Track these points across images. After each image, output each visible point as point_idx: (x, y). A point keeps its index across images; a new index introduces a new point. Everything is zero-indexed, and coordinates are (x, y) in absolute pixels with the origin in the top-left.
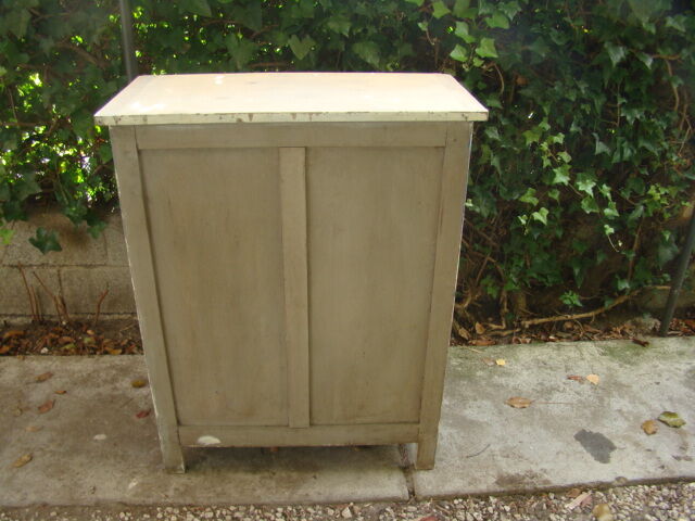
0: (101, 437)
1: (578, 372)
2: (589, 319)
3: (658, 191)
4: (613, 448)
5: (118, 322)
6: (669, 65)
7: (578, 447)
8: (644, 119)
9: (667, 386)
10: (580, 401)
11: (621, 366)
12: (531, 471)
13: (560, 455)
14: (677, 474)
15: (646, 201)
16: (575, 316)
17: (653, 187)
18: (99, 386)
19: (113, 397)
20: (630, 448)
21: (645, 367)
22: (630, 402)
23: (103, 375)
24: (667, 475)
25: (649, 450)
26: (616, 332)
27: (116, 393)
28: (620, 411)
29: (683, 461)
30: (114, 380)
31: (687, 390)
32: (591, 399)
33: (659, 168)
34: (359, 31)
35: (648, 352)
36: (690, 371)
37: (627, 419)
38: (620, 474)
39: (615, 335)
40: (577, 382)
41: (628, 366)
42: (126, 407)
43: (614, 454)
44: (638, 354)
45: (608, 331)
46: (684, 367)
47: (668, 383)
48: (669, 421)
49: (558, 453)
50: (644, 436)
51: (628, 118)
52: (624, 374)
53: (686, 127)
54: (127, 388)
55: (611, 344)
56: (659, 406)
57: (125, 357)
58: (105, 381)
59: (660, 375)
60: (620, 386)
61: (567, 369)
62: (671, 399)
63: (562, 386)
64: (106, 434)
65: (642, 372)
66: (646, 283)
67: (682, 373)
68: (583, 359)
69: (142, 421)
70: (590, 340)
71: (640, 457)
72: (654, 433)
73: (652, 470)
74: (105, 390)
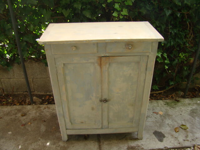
0: (10, 133)
1: (156, 111)
2: (162, 93)
3: (182, 55)
4: (164, 137)
5: (19, 94)
6: (186, 15)
7: (154, 136)
8: (178, 32)
9: (184, 115)
10: (156, 121)
11: (170, 108)
12: (138, 145)
13: (148, 139)
14: (184, 146)
15: (178, 58)
16: (157, 92)
17: (181, 54)
18: (11, 116)
19: (15, 119)
20: (170, 137)
21: (177, 109)
22: (172, 121)
23: (13, 112)
24: (180, 146)
25: (176, 138)
26: (170, 97)
27: (16, 118)
28: (168, 124)
29: (186, 141)
30: (16, 114)
31: (190, 117)
32: (159, 120)
33: (183, 47)
34: (84, 7)
35: (179, 104)
36: (192, 110)
37: (170, 127)
38: (166, 146)
39: (169, 98)
40: (156, 114)
41: (172, 108)
42: (18, 123)
43: (165, 139)
44: (176, 104)
45: (167, 96)
46: (190, 109)
47: (184, 114)
48: (183, 127)
49: (147, 139)
50: (174, 133)
51: (172, 32)
52: (171, 111)
53: (191, 34)
54: (19, 116)
55: (168, 101)
56: (180, 122)
57: (20, 106)
58: (13, 114)
59: (182, 112)
60: (169, 115)
61: (153, 110)
62: (184, 120)
63: (151, 115)
64: (12, 132)
65: (176, 110)
66: (179, 82)
67: (189, 111)
68: (158, 106)
69: (23, 127)
70: (161, 100)
71: (172, 140)
72: (178, 132)
73: (176, 144)
74: (13, 117)
